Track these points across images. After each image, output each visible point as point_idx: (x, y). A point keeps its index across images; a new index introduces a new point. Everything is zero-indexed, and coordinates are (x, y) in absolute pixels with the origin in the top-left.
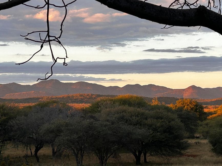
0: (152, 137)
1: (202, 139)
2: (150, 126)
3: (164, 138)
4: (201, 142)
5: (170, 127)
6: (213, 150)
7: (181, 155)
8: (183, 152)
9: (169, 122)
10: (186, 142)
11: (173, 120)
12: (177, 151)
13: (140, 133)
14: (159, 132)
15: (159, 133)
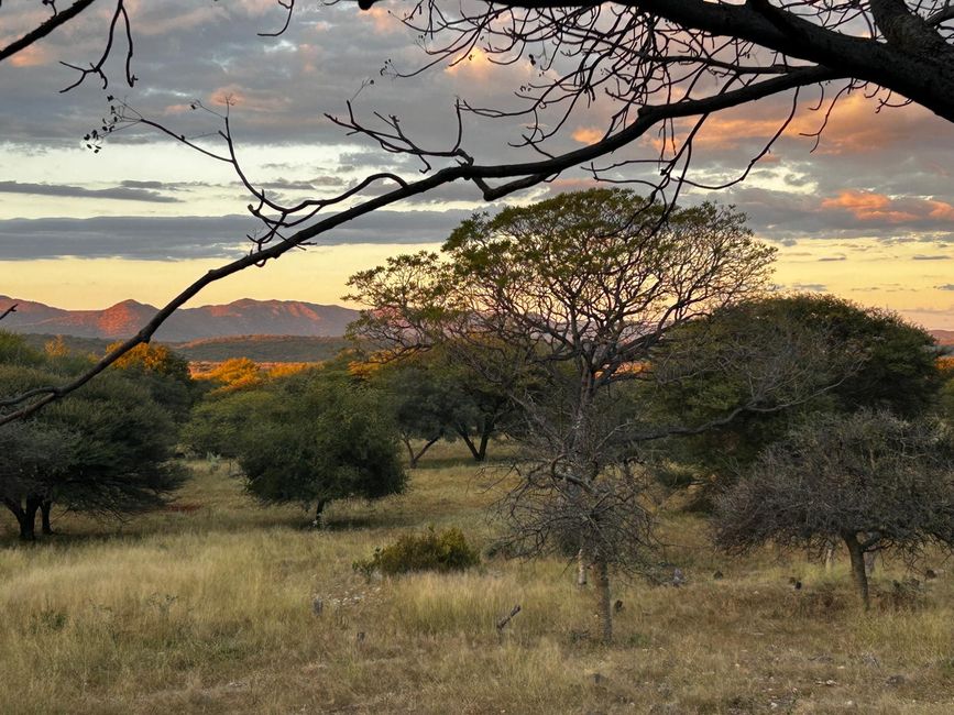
0: (78, 454)
1: (190, 459)
2: (72, 421)
3: (111, 459)
4: (192, 469)
5: (132, 422)
6: (250, 488)
7: (162, 505)
8: (163, 496)
9: (128, 409)
10: (175, 469)
11: (139, 402)
12: (147, 496)
13: (45, 442)
14: (101, 439)
15: (98, 444)
